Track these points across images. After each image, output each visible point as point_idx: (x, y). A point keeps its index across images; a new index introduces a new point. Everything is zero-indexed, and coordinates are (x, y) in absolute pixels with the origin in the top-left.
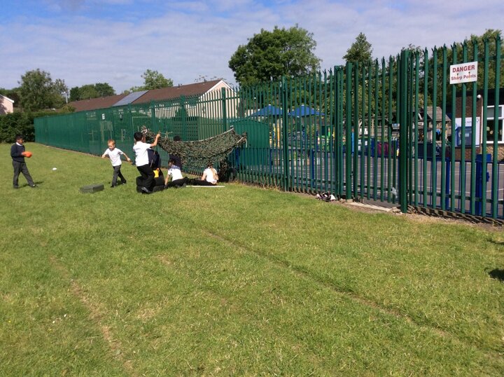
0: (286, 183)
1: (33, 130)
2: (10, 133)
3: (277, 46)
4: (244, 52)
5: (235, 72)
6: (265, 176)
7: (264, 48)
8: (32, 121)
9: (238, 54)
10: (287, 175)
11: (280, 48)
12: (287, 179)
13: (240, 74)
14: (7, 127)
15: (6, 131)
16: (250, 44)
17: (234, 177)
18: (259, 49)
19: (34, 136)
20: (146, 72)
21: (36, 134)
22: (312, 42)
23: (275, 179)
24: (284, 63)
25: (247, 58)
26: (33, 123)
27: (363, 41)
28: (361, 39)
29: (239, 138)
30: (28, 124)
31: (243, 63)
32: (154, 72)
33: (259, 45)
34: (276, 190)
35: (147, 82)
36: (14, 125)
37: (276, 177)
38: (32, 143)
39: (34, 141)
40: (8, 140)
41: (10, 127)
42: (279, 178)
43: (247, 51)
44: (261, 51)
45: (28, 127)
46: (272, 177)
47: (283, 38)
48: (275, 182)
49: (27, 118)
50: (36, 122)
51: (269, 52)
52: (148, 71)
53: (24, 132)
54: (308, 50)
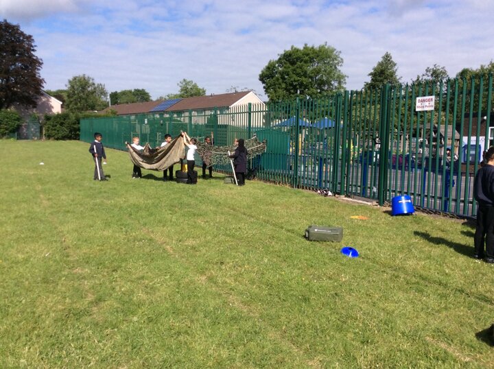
0: (296, 182)
1: (79, 130)
2: (58, 131)
3: (306, 62)
4: (274, 67)
5: (264, 85)
6: (279, 175)
7: (293, 63)
8: (78, 121)
9: (268, 68)
10: (296, 175)
11: (309, 64)
12: (296, 178)
13: (269, 87)
14: (56, 126)
15: (55, 130)
16: (280, 59)
17: (254, 176)
18: (288, 65)
19: (79, 135)
20: (182, 80)
21: (81, 133)
22: (339, 59)
23: (286, 178)
24: (311, 77)
25: (276, 72)
26: (79, 123)
27: (389, 60)
28: (387, 58)
30: (74, 124)
31: (272, 77)
32: (189, 82)
33: (289, 61)
34: (288, 186)
35: (182, 90)
36: (62, 124)
37: (288, 177)
38: (77, 141)
39: (79, 140)
40: (56, 137)
41: (58, 126)
42: (290, 178)
43: (277, 65)
44: (291, 66)
45: (75, 126)
47: (311, 55)
48: (287, 180)
49: (74, 118)
50: (82, 122)
51: (297, 67)
52: (184, 80)
53: (71, 131)
54: (335, 66)
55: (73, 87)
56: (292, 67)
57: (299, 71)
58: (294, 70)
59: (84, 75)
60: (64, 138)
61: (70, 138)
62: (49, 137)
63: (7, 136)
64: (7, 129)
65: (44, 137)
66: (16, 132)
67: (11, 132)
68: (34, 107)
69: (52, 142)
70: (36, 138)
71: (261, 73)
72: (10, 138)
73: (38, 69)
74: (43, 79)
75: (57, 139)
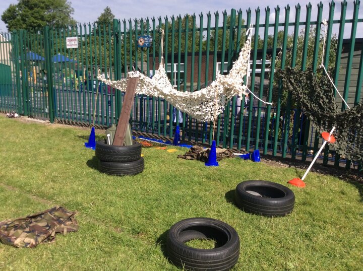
3: (42, 8)
4: (15, 10)
5: (7, 25)
7: (31, 8)
9: (9, 11)
11: (44, 10)
13: (11, 26)
16: (19, 4)
18: (27, 9)
22: (71, 8)
24: (48, 21)
25: (17, 15)
27: (109, 13)
28: (108, 11)
31: (14, 18)
33: (27, 6)
43: (17, 9)
44: (29, 10)
47: (47, 3)
51: (35, 12)
54: (68, 14)
56: (31, 12)
57: (36, 15)
71: (3, 14)
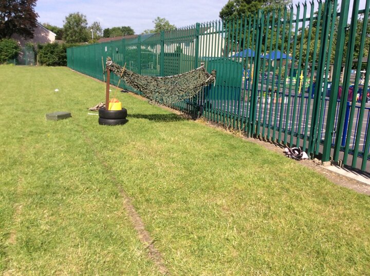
0: (251, 128)
1: (66, 57)
2: (49, 58)
4: (233, 5)
6: (230, 118)
7: (249, 2)
8: (65, 50)
9: (227, 6)
10: (253, 120)
12: (252, 125)
14: (47, 54)
15: (46, 57)
17: (201, 115)
18: (245, 3)
19: (66, 62)
20: (157, 18)
21: (68, 60)
23: (239, 123)
25: (234, 10)
26: (66, 52)
29: (208, 77)
30: (62, 52)
31: (231, 14)
32: (163, 19)
34: (240, 134)
35: (157, 26)
36: (52, 52)
37: (241, 121)
38: (64, 67)
39: (66, 66)
40: (47, 63)
41: (49, 54)
42: (244, 122)
43: (235, 4)
44: (246, 5)
45: (62, 54)
46: (237, 120)
48: (239, 125)
49: (61, 48)
50: (69, 51)
51: (252, 6)
52: (158, 18)
53: (59, 59)
55: (69, 23)
56: (248, 6)
57: (253, 9)
58: (249, 8)
59: (78, 13)
60: (54, 64)
61: (59, 64)
62: (42, 63)
63: (7, 62)
64: (7, 56)
65: (38, 63)
66: (15, 58)
67: (10, 58)
68: (32, 38)
69: (44, 68)
70: (32, 64)
71: (221, 11)
72: (10, 63)
73: (34, 5)
74: (37, 14)
75: (49, 65)
